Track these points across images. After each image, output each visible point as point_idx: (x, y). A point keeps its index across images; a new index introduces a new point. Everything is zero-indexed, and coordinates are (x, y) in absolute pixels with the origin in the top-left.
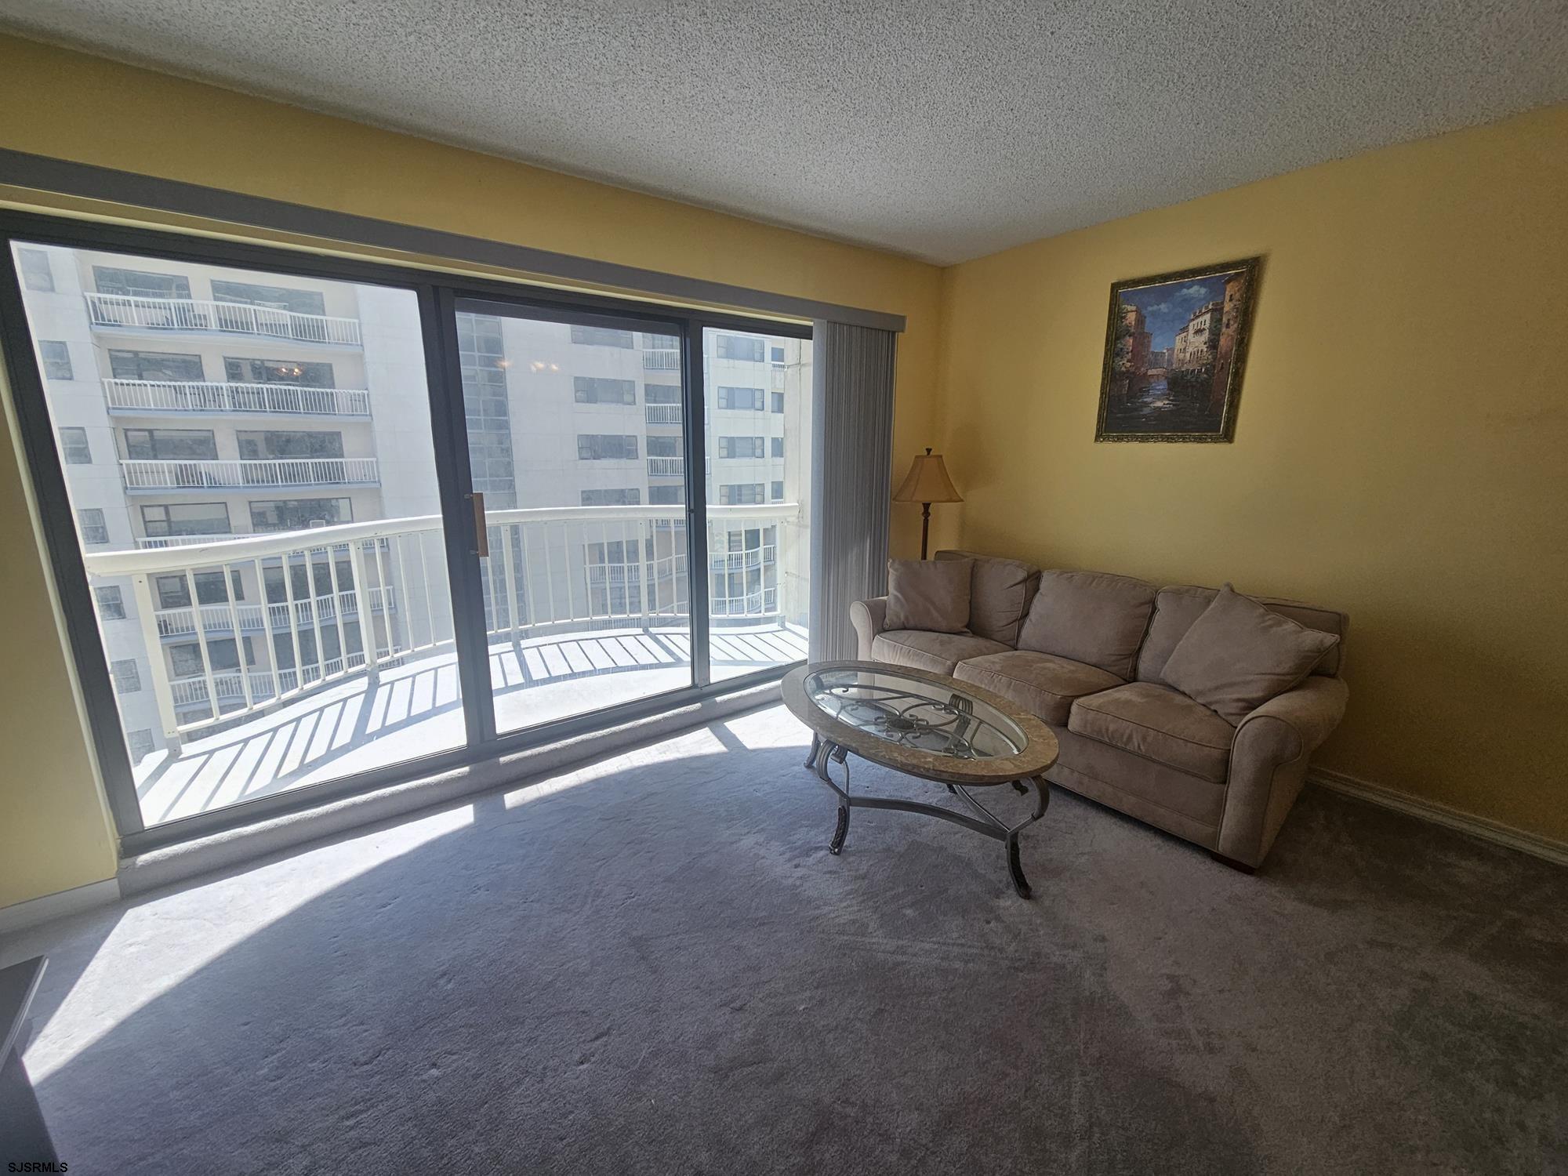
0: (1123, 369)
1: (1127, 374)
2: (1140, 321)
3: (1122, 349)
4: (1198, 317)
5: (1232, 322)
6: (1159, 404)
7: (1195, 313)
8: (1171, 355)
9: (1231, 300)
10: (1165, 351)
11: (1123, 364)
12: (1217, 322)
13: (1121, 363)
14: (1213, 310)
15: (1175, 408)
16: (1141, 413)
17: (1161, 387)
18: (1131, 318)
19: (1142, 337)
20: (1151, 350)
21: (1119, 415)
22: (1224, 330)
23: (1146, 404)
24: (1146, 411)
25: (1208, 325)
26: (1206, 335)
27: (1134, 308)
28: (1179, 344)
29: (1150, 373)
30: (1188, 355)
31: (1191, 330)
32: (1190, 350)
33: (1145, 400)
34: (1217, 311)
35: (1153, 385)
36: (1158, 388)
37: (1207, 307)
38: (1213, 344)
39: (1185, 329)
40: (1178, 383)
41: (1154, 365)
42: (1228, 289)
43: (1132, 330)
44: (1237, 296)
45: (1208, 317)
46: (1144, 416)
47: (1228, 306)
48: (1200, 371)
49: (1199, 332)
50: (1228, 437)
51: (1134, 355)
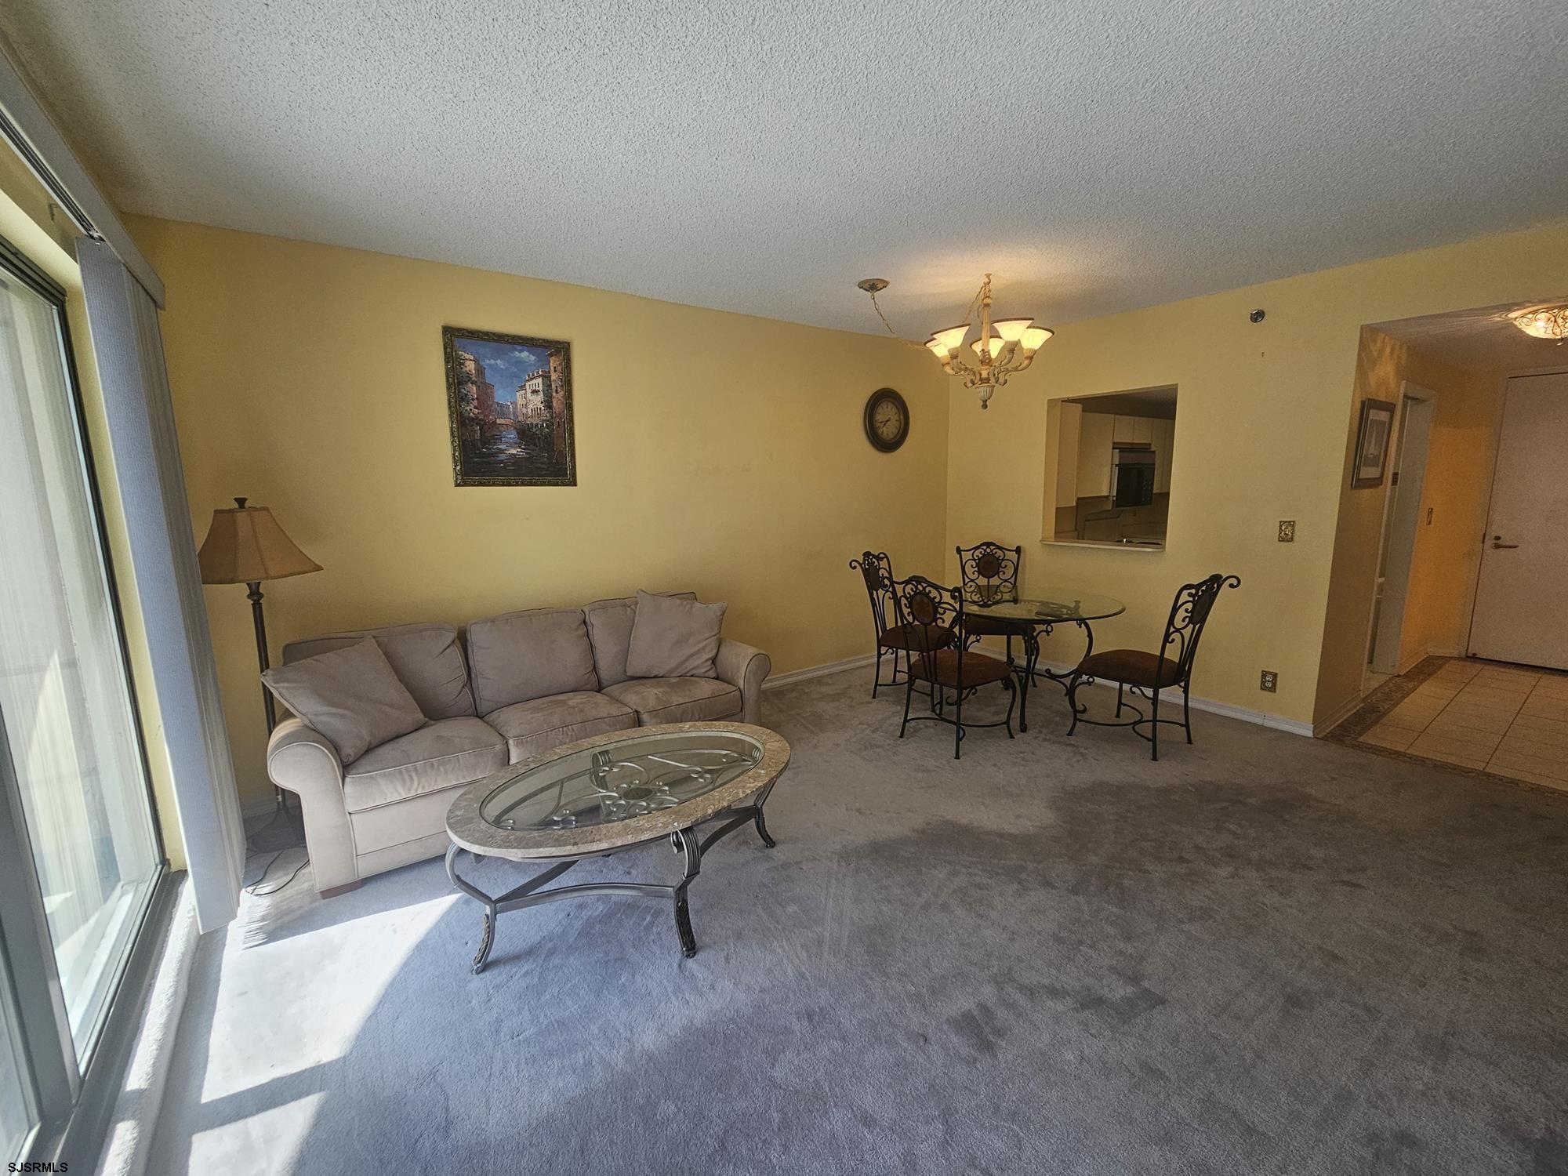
0: (471, 414)
1: (475, 420)
2: (480, 371)
3: (466, 395)
4: (532, 379)
5: (559, 389)
6: (513, 451)
7: (529, 376)
8: (515, 408)
9: (555, 371)
10: (509, 404)
11: (471, 409)
12: (548, 386)
13: (468, 408)
14: (543, 376)
15: (528, 456)
16: (498, 459)
17: (512, 436)
18: (470, 366)
19: (485, 390)
20: (496, 401)
21: (476, 460)
22: (554, 394)
23: (502, 451)
24: (502, 457)
25: (541, 388)
26: (541, 397)
27: (472, 358)
28: (520, 401)
29: (498, 421)
30: (530, 411)
31: (529, 391)
32: (531, 406)
33: (500, 447)
34: (546, 377)
35: (504, 433)
36: (509, 436)
37: (538, 373)
38: (548, 404)
39: (523, 387)
40: (525, 433)
41: (503, 415)
42: (551, 362)
43: (474, 379)
44: (559, 369)
45: (540, 380)
46: (502, 461)
47: (554, 376)
48: (542, 426)
49: (535, 392)
50: (575, 485)
51: (479, 403)
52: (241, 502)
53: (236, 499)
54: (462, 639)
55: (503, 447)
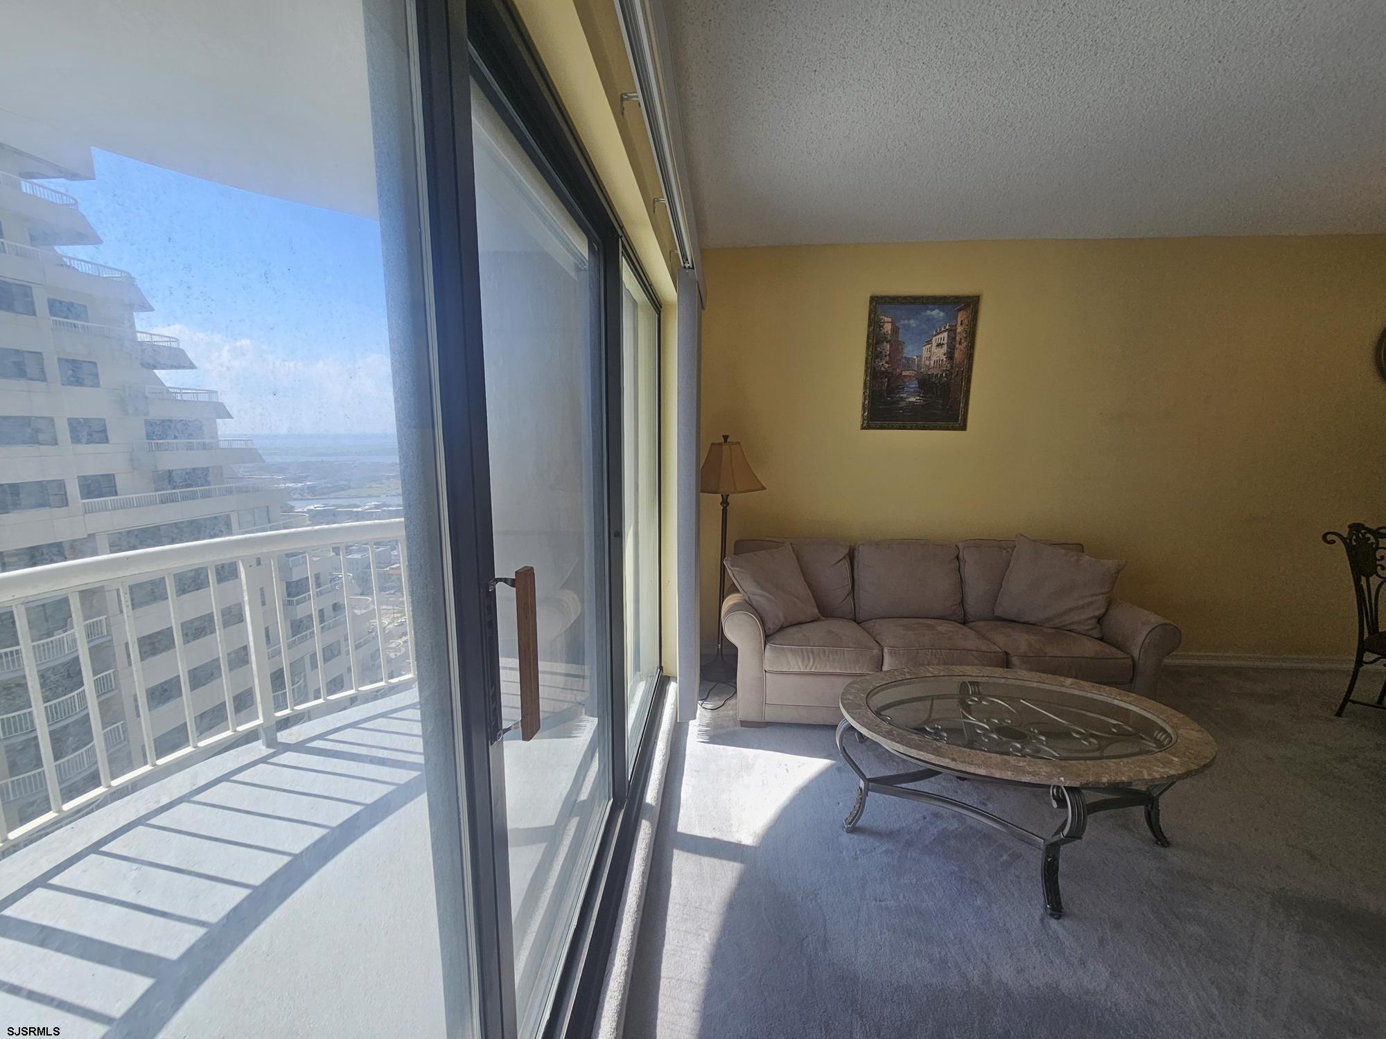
0: (883, 369)
1: (886, 374)
2: (895, 330)
3: (881, 352)
4: (939, 334)
5: (963, 341)
6: (913, 399)
7: (936, 331)
8: (920, 361)
9: (961, 324)
10: (915, 357)
11: (883, 365)
12: (952, 339)
13: (881, 364)
14: (949, 330)
15: (925, 403)
16: (899, 406)
17: (914, 386)
18: (888, 327)
19: (897, 346)
20: (905, 355)
21: (881, 407)
22: (957, 345)
23: (902, 399)
24: (903, 404)
25: (946, 341)
26: (945, 349)
27: (890, 320)
28: (925, 354)
29: (904, 373)
30: (932, 362)
31: (934, 344)
32: (934, 358)
33: (902, 395)
34: (952, 331)
35: (907, 383)
36: (911, 386)
37: (945, 327)
38: (950, 355)
39: (929, 342)
40: (926, 384)
41: (908, 368)
42: (959, 316)
43: (889, 338)
44: (966, 322)
45: (945, 334)
46: (901, 408)
47: (959, 329)
48: (942, 375)
49: (940, 345)
50: (964, 428)
51: (890, 358)
52: (726, 438)
53: (723, 436)
54: (851, 556)
55: (905, 395)
